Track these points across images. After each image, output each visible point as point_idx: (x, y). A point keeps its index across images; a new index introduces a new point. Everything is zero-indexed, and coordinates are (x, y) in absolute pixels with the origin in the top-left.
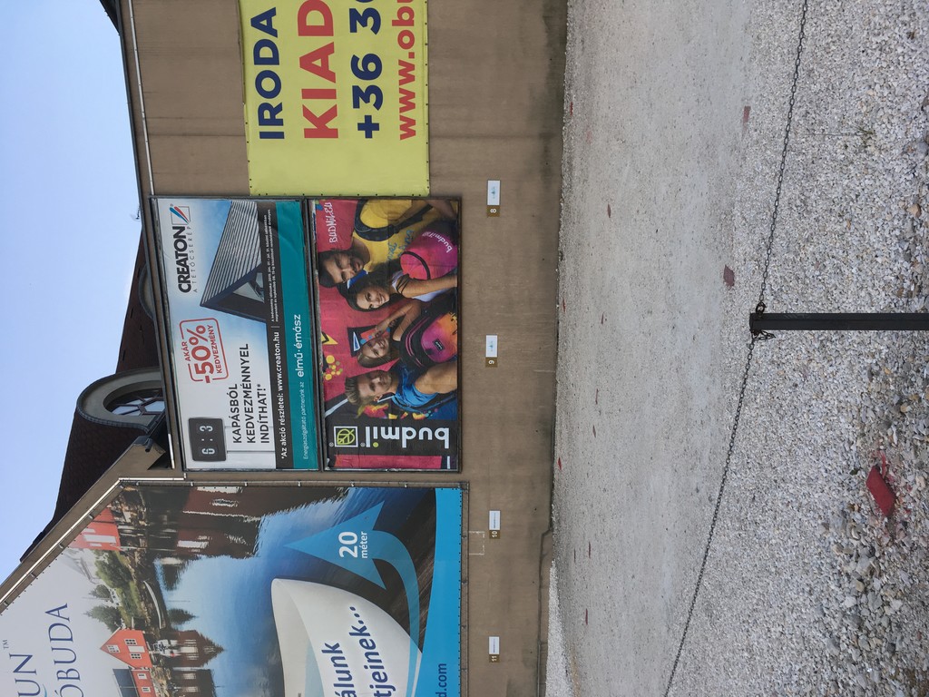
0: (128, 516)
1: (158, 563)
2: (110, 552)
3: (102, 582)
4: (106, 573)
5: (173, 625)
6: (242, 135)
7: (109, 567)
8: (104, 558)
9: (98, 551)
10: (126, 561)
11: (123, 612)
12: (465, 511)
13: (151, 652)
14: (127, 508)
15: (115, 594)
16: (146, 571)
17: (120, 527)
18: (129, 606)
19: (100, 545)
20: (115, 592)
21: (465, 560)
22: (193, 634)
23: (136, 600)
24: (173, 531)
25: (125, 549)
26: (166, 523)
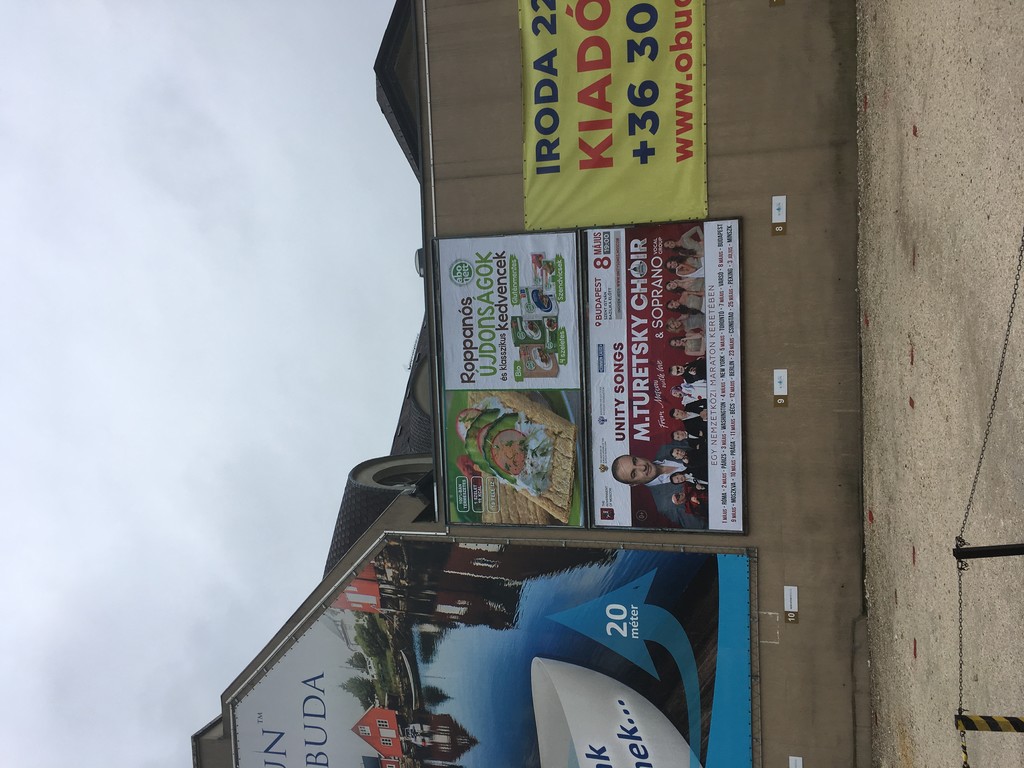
0: (390, 573)
1: (416, 629)
2: (370, 614)
3: (360, 649)
4: (364, 639)
5: (427, 707)
6: (519, 172)
7: (367, 631)
8: (364, 622)
9: (358, 613)
10: (384, 626)
11: (378, 686)
12: (754, 585)
13: (402, 738)
14: (390, 565)
15: (372, 665)
16: (404, 639)
17: (382, 586)
18: (384, 680)
19: (361, 606)
20: (371, 661)
21: (755, 649)
22: (446, 720)
23: (392, 673)
24: (433, 593)
25: (384, 611)
26: (426, 584)
